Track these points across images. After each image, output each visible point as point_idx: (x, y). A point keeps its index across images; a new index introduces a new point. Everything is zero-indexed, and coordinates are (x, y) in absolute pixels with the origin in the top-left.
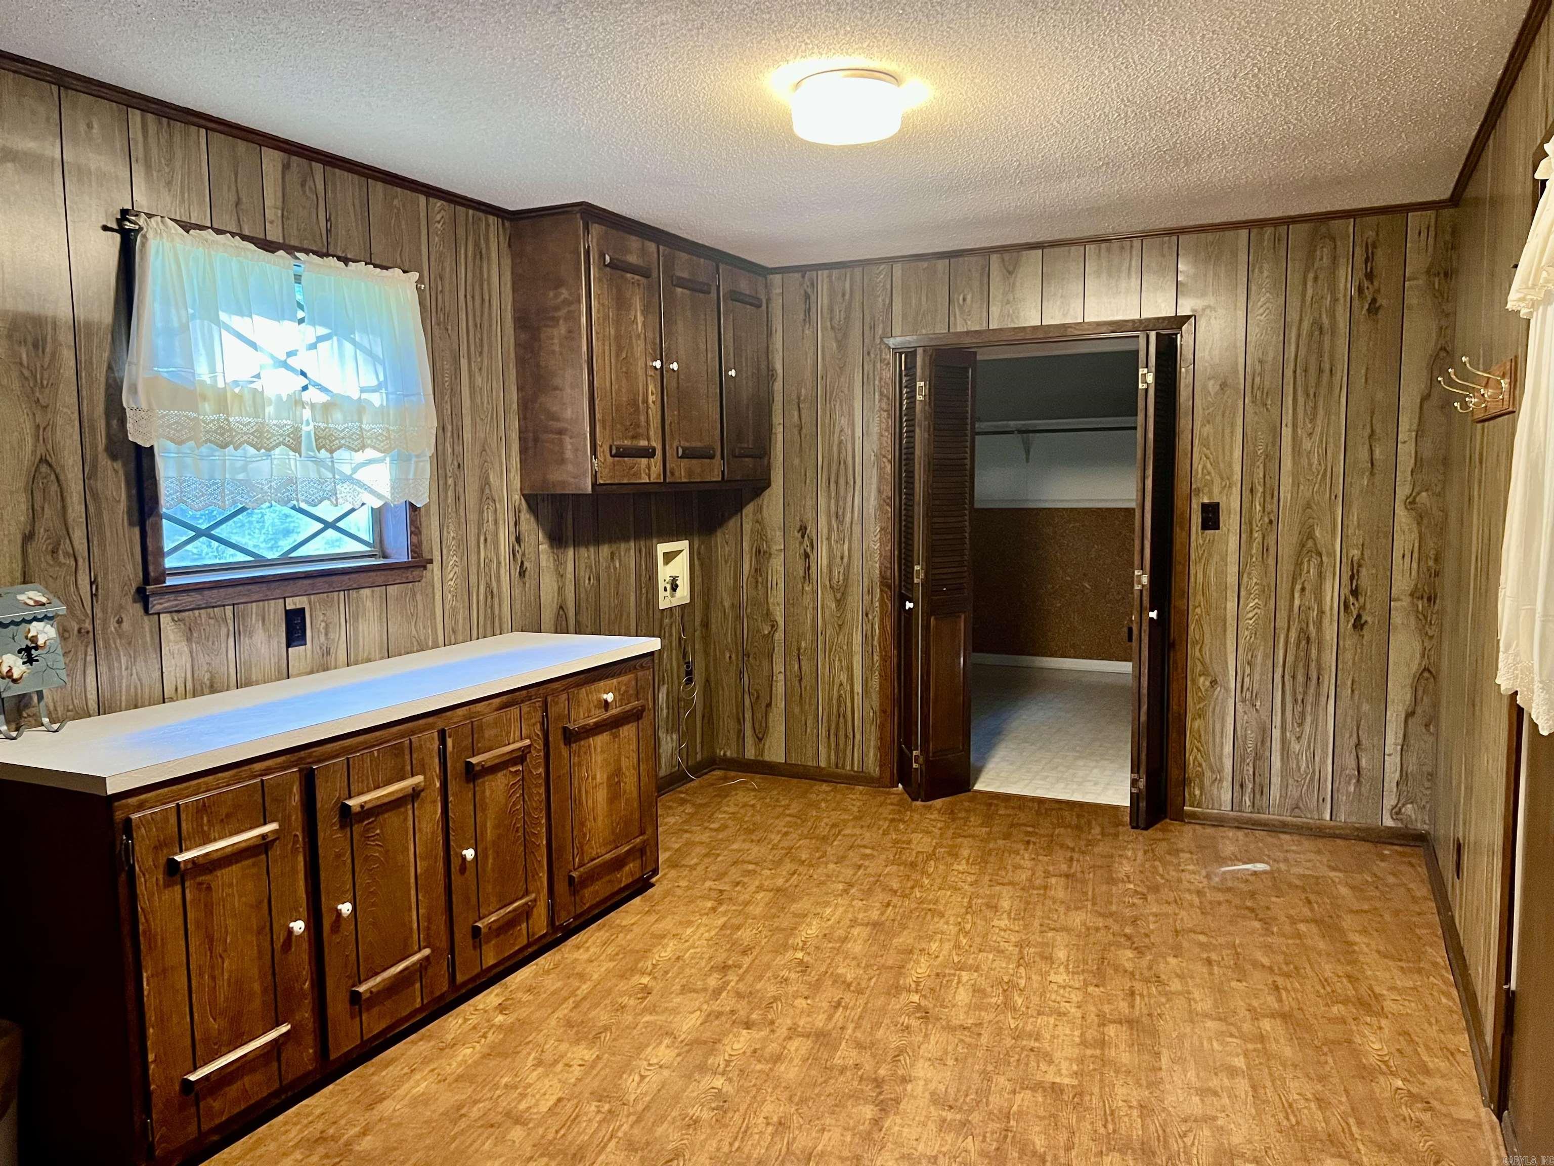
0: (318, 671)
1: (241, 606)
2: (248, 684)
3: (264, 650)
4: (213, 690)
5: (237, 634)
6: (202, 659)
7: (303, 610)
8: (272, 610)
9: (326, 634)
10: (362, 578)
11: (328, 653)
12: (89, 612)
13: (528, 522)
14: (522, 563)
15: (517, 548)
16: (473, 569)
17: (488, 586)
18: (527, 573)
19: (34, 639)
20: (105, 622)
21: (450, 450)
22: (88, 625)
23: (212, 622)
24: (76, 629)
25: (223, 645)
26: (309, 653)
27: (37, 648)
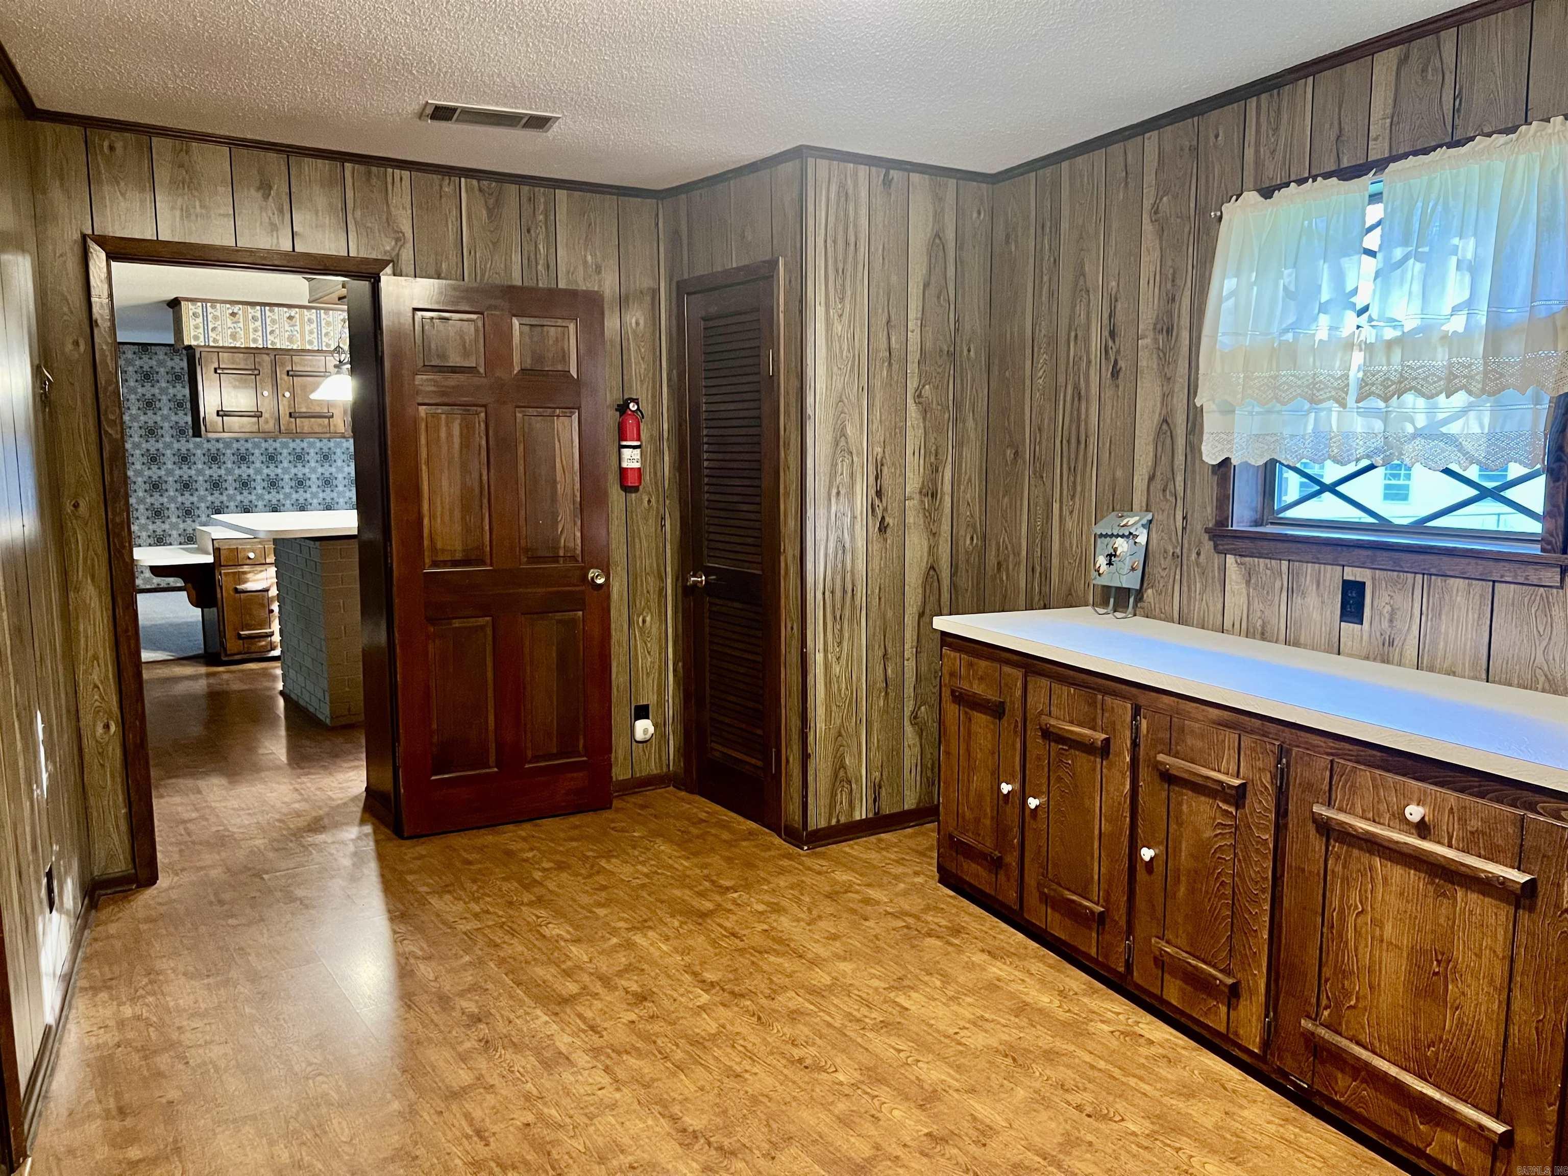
0: (1375, 660)
1: (1297, 564)
2: (1297, 644)
3: (1316, 616)
4: (1263, 637)
5: (1290, 591)
6: (1257, 606)
7: (1363, 584)
8: (1328, 575)
9: (1391, 621)
10: (1446, 563)
11: (1391, 643)
12: (1180, 541)
19: (1115, 550)
23: (1268, 572)
25: (1277, 598)
26: (1366, 637)
27: (1115, 556)
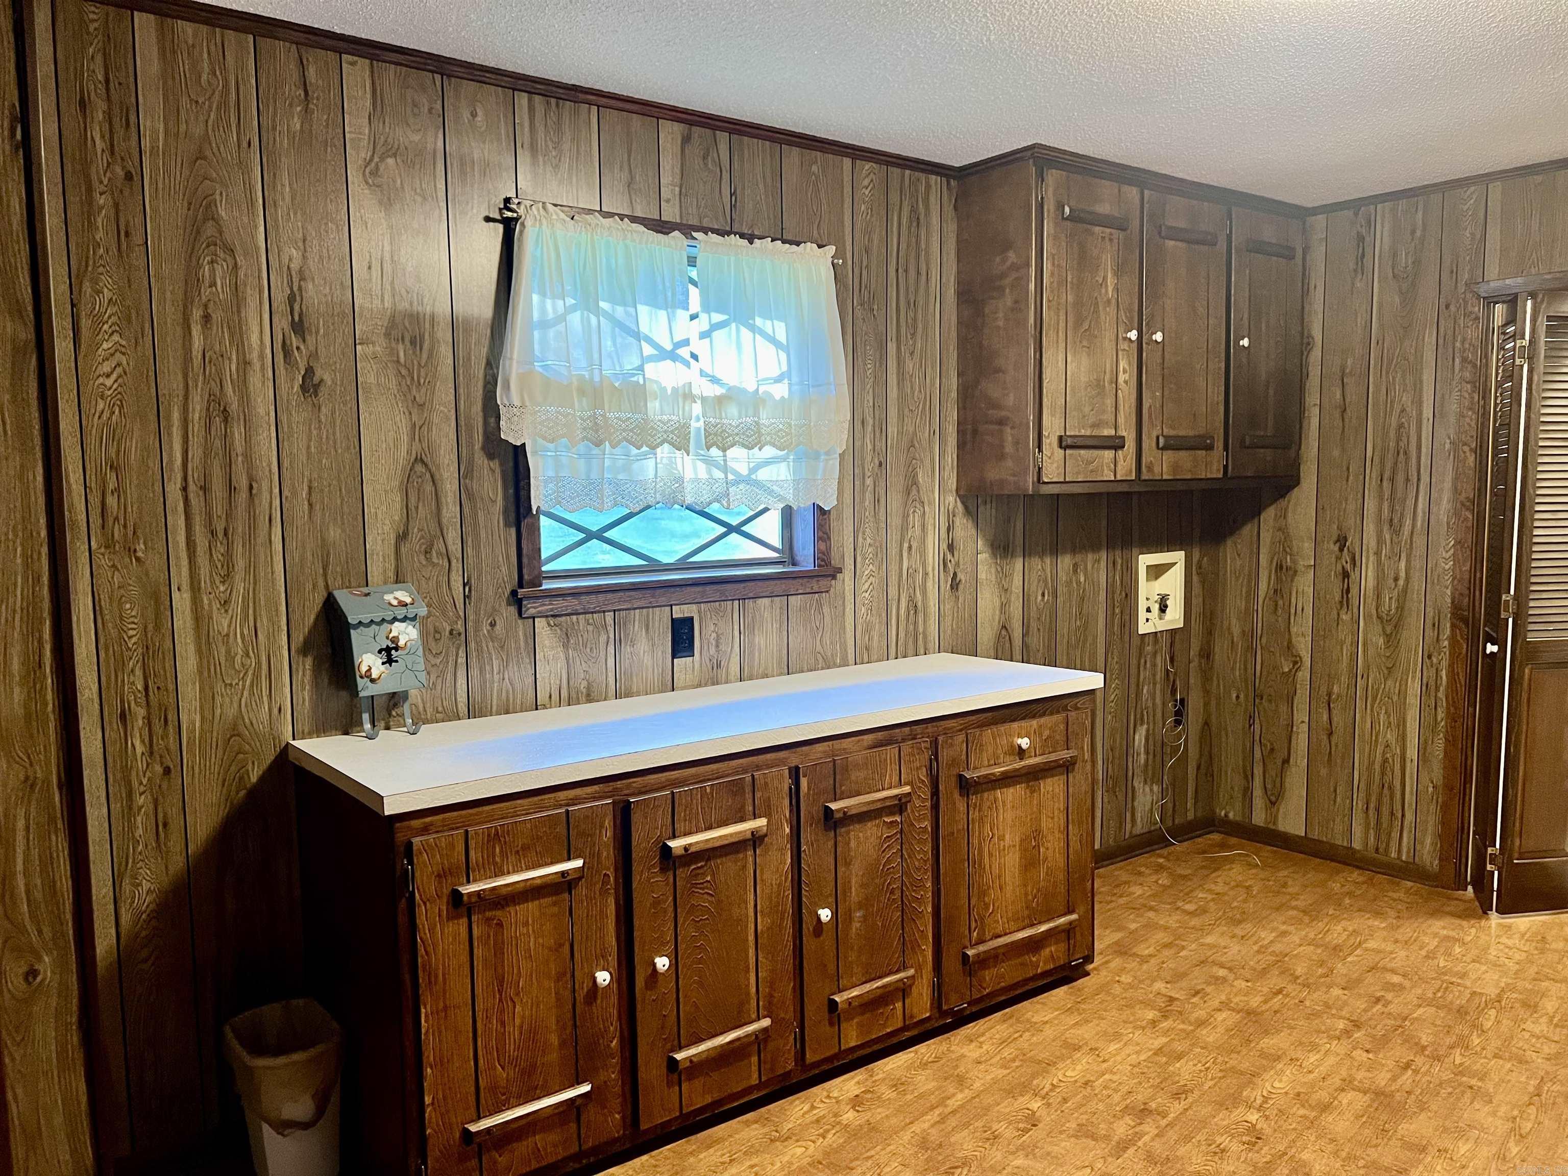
0: (706, 685)
1: (623, 613)
2: (628, 695)
3: (647, 660)
4: (590, 699)
5: (618, 642)
6: (580, 668)
7: (691, 619)
8: (657, 618)
9: (717, 646)
10: (759, 587)
11: (719, 666)
12: (462, 614)
13: (964, 528)
14: (955, 574)
15: (949, 557)
16: (893, 580)
17: (911, 599)
18: (961, 587)
19: (395, 640)
20: (477, 622)
21: (870, 447)
22: (460, 626)
23: (590, 628)
24: (448, 629)
25: (602, 654)
26: (697, 666)
27: (397, 649)
